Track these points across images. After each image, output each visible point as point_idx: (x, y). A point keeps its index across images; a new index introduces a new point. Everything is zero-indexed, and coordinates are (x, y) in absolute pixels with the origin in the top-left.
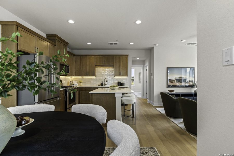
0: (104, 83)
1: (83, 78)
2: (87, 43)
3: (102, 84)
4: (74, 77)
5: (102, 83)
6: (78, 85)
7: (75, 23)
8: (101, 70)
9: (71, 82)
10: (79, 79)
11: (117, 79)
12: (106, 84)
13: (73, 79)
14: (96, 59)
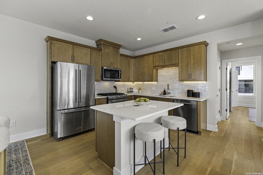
0: (166, 90)
1: (144, 84)
2: (136, 39)
3: (165, 93)
4: (135, 83)
5: (165, 91)
6: (137, 92)
7: (94, 19)
8: (164, 72)
9: (130, 88)
10: (140, 85)
11: (187, 85)
12: (169, 93)
13: (135, 84)
14: (154, 59)
